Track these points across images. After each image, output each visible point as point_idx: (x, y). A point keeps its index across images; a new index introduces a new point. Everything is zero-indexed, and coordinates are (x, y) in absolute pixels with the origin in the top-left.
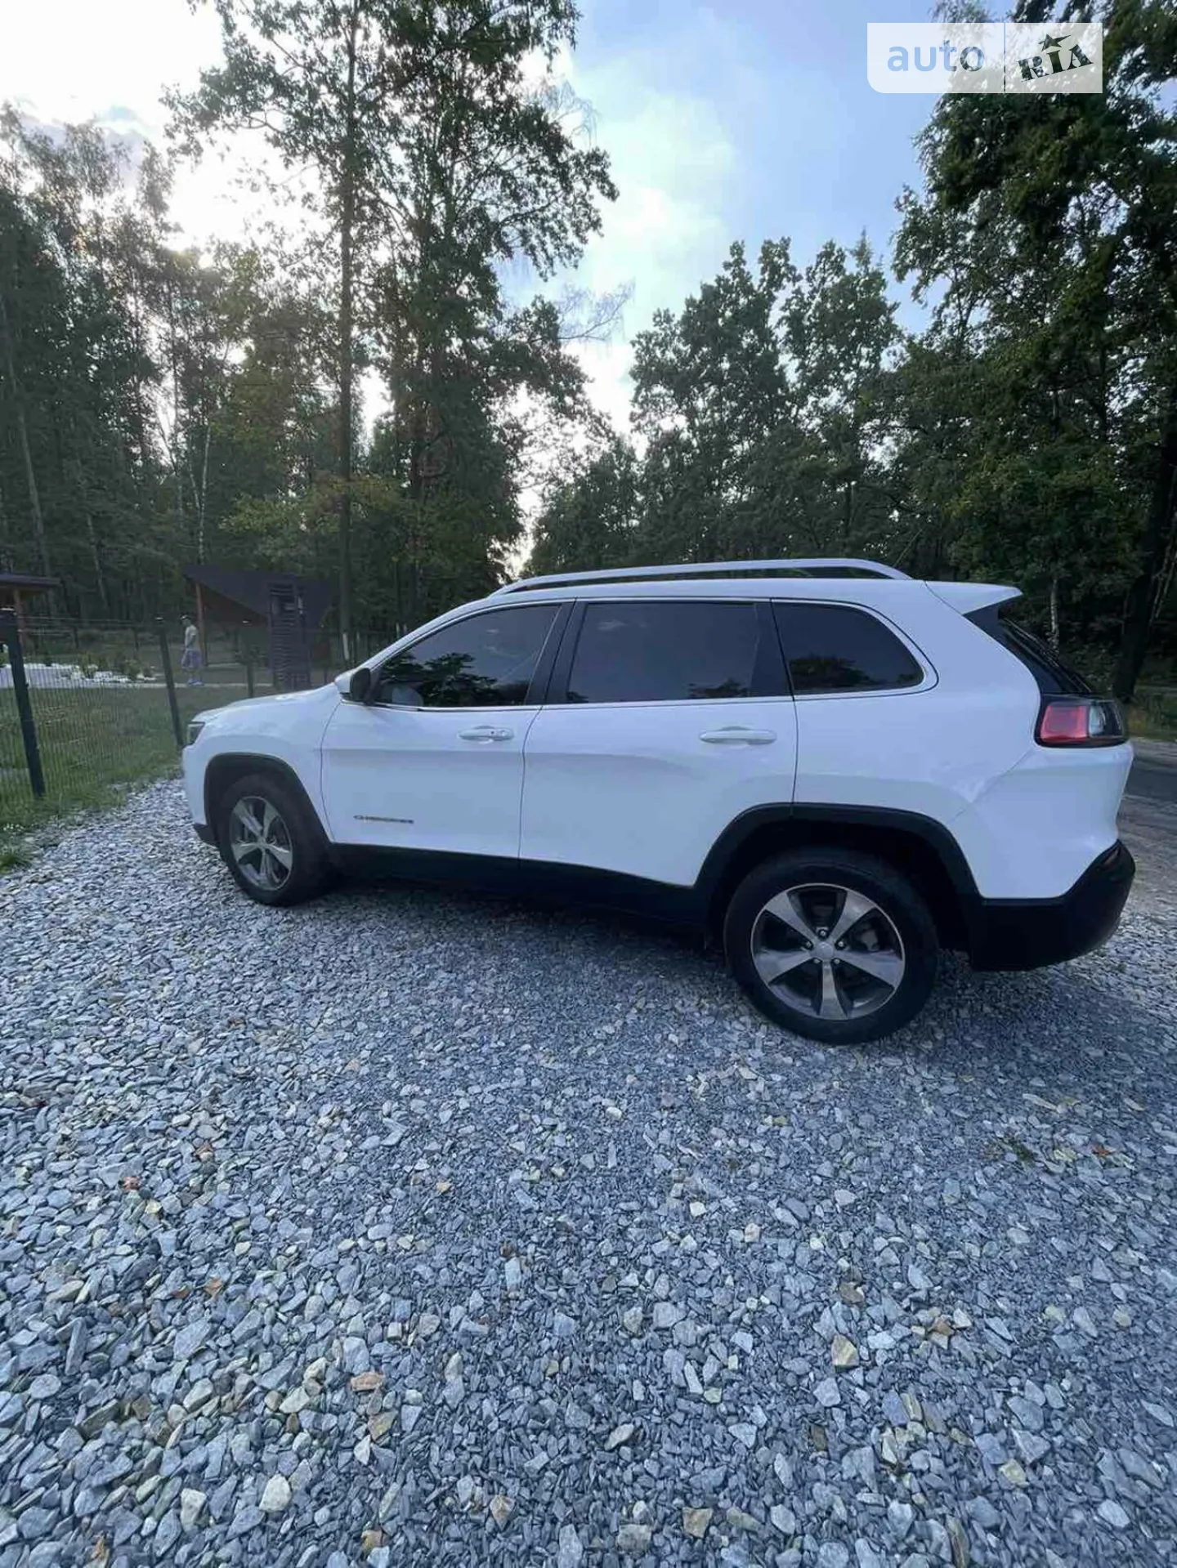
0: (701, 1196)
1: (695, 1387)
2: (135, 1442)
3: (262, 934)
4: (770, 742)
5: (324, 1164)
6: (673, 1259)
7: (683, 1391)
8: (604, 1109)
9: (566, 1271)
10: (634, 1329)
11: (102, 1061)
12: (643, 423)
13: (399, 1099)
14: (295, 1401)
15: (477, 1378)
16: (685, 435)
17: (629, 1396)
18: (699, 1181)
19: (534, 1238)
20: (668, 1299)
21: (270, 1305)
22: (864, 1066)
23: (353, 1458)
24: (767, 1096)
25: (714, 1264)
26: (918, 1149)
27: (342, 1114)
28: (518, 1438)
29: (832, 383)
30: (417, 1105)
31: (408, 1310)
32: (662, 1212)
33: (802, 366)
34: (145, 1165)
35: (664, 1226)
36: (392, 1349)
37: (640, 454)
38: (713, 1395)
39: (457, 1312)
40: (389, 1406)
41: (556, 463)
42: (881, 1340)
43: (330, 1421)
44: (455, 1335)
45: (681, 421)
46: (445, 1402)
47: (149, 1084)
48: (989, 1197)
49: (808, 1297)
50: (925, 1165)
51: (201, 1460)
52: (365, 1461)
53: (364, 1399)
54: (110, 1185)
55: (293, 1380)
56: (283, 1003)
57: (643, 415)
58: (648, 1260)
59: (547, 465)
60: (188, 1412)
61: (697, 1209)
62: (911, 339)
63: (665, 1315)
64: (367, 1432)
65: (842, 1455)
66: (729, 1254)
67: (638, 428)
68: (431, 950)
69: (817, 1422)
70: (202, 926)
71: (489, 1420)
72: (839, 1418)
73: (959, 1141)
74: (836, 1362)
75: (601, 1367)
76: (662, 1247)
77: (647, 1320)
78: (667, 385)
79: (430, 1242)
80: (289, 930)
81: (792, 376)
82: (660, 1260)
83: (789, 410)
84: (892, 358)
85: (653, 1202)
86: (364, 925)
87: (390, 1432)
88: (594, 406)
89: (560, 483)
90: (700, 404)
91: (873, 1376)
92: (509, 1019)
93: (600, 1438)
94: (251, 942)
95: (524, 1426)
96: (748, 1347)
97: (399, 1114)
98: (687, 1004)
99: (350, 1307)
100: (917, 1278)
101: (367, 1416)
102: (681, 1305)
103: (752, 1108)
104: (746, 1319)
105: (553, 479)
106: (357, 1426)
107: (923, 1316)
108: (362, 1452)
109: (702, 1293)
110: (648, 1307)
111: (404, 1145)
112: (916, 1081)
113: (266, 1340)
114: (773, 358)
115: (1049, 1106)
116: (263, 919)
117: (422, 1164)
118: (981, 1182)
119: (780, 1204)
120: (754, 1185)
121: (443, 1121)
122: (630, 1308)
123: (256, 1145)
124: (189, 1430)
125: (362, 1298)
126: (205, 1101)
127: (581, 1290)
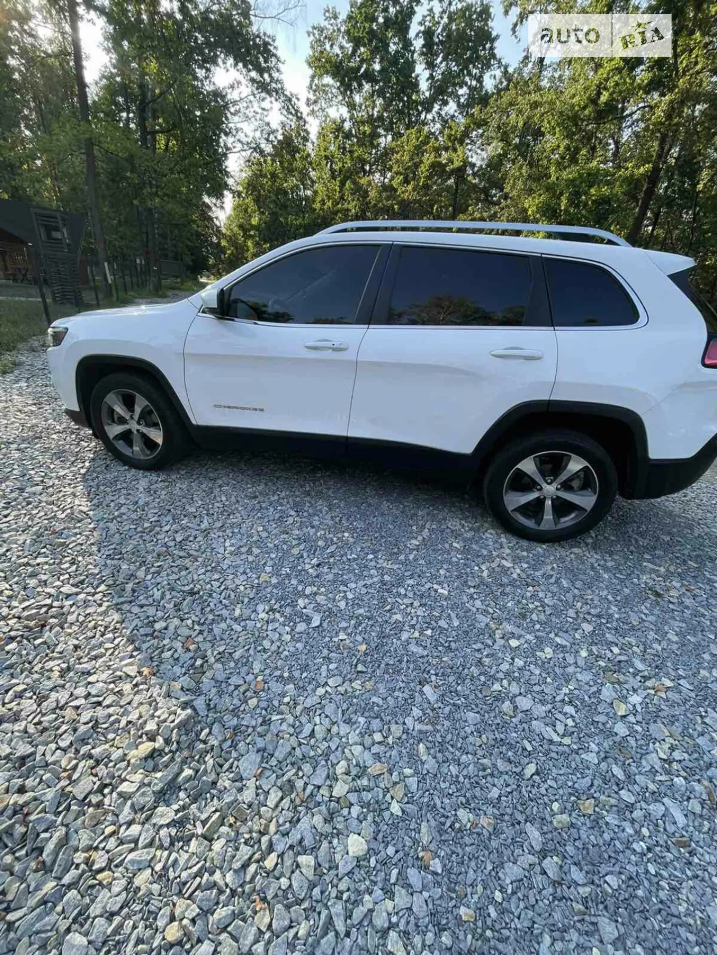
0: (513, 635)
1: (556, 738)
2: (247, 836)
3: (148, 490)
4: (539, 358)
5: (278, 644)
6: (514, 672)
7: (551, 742)
8: (436, 591)
9: (459, 688)
10: (511, 713)
11: (75, 590)
12: (316, 109)
13: (307, 596)
14: (340, 789)
15: (439, 755)
16: (347, 125)
17: (524, 749)
18: (509, 628)
19: (432, 672)
20: (521, 694)
21: (291, 735)
22: (564, 554)
23: (392, 814)
24: (524, 575)
25: (537, 672)
26: (610, 597)
27: (272, 610)
28: (477, 783)
29: (450, 95)
30: (319, 598)
31: (380, 724)
32: (496, 647)
33: (431, 77)
34: (151, 658)
35: (500, 655)
36: (383, 748)
37: (313, 136)
38: (567, 741)
39: (409, 721)
40: (398, 780)
41: (258, 134)
42: (635, 699)
43: (367, 796)
44: (414, 734)
45: (344, 111)
46: (428, 772)
47: (122, 603)
48: (652, 618)
49: (591, 683)
50: (616, 606)
51: (299, 837)
52: (400, 814)
53: (380, 779)
54: (133, 674)
55: (332, 778)
56: (191, 539)
57: (315, 102)
58: (501, 675)
59: (251, 134)
60: (274, 810)
61: (514, 643)
62: (506, 67)
63: (524, 703)
64: (392, 798)
65: (641, 759)
66: (543, 664)
67: (313, 111)
68: (276, 497)
69: (621, 745)
70: (98, 486)
71: (457, 776)
72: (632, 742)
73: (627, 591)
74: (620, 714)
75: (502, 736)
76: (505, 667)
77: (516, 707)
78: (334, 76)
79: (372, 683)
80: (167, 487)
81: (424, 85)
82: (507, 674)
83: (420, 113)
84: (493, 81)
85: (490, 642)
86: (220, 482)
87: (406, 795)
88: (285, 87)
89: (262, 152)
90: (358, 98)
91: (639, 718)
92: (351, 540)
93: (520, 775)
94: (143, 499)
95: (477, 776)
96: (573, 713)
97: (312, 606)
98: (454, 524)
99: (344, 729)
100: (640, 665)
101: (388, 789)
102: (529, 696)
103: (518, 583)
104: (567, 699)
105: (257, 149)
106: (384, 796)
107: (649, 683)
108: (395, 808)
109: (537, 688)
110: (512, 701)
111: (325, 625)
112: (593, 561)
113: (301, 757)
114: (411, 65)
115: (657, 568)
116: (143, 481)
117: (342, 636)
118: (646, 611)
119: (556, 635)
120: (537, 626)
121: (343, 608)
122: (503, 702)
123: (225, 637)
124: (281, 821)
125: (348, 722)
126: (172, 612)
127: (473, 696)
